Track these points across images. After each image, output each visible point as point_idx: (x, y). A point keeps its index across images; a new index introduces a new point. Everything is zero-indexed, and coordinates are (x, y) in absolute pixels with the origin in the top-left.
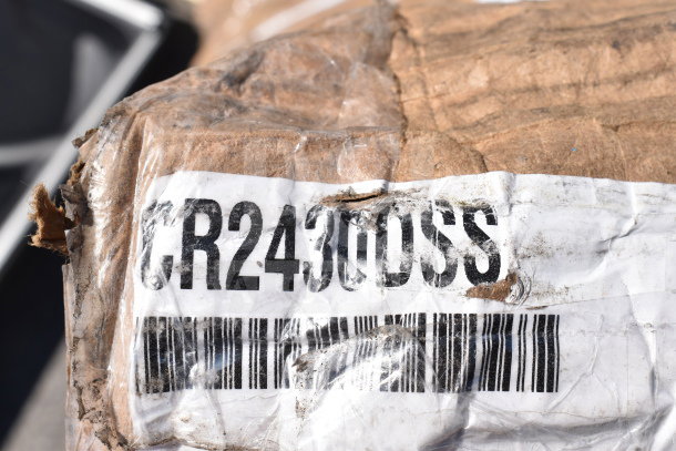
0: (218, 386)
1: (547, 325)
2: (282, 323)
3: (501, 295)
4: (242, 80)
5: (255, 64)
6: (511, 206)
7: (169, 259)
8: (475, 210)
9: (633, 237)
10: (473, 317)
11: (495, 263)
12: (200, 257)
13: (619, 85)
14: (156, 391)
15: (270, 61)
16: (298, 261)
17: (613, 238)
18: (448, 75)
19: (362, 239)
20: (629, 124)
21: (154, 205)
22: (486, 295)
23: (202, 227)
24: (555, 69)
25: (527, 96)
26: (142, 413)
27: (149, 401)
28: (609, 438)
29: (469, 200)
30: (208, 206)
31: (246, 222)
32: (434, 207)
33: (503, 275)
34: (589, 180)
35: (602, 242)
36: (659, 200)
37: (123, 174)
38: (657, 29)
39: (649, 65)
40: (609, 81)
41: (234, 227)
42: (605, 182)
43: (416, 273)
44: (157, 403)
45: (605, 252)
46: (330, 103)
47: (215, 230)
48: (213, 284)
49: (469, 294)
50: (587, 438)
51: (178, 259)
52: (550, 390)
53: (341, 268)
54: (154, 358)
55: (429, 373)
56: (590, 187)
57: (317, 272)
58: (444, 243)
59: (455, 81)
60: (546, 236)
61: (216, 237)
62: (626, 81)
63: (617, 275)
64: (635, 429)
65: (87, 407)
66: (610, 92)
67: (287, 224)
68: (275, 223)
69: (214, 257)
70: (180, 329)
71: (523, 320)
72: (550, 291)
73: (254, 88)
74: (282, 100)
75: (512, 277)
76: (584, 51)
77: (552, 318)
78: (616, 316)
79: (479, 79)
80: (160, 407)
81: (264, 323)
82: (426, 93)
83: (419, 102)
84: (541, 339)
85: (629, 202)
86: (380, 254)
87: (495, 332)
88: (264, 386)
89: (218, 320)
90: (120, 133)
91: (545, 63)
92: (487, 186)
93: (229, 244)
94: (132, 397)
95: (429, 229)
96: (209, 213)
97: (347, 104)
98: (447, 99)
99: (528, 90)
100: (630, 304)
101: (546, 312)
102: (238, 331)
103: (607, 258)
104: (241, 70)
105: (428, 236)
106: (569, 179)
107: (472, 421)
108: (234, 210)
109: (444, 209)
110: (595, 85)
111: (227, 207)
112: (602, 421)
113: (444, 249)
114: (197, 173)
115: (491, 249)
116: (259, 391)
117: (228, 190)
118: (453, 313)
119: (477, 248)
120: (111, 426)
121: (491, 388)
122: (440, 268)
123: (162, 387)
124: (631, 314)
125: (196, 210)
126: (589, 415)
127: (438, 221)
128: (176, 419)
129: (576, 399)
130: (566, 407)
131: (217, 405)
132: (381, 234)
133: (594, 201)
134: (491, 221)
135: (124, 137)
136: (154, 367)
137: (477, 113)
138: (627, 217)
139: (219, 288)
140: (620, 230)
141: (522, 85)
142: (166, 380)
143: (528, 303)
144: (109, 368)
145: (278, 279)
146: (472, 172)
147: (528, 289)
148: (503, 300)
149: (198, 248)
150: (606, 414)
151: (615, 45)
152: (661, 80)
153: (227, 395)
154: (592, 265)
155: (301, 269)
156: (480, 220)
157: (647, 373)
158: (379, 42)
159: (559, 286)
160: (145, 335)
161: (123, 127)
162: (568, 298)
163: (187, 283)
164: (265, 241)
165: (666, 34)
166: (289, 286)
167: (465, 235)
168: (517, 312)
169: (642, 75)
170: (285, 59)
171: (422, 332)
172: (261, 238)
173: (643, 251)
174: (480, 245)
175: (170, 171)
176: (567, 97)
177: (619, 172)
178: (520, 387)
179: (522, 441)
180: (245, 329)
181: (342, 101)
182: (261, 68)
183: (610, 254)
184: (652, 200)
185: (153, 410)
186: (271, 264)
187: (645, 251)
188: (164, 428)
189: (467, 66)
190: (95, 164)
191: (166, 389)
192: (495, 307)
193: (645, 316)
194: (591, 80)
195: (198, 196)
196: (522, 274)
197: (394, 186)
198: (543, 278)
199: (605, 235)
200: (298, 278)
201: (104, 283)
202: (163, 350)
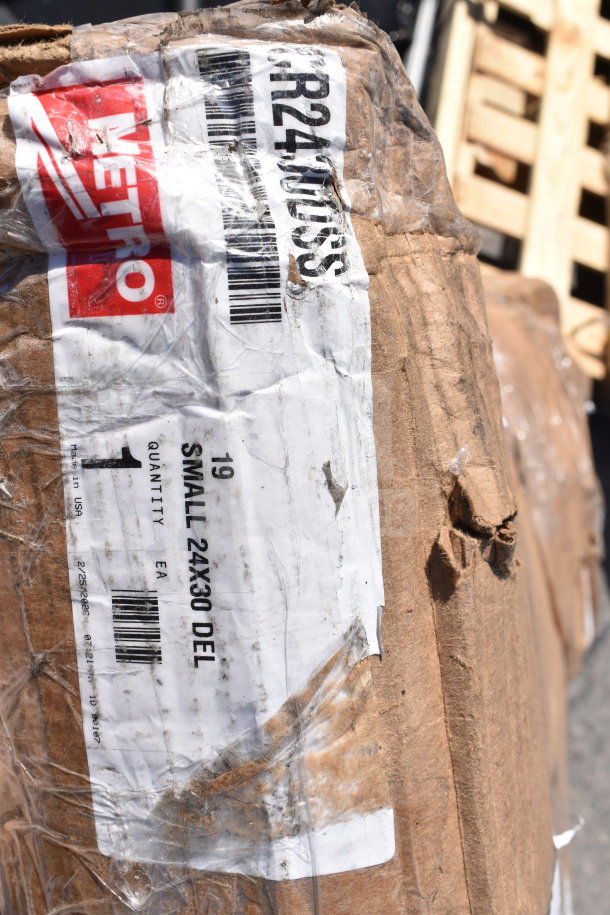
0: (207, 104)
1: (274, 314)
2: (253, 143)
3: (292, 278)
4: (407, 123)
5: (421, 133)
6: (348, 285)
7: (289, 65)
8: (343, 261)
9: (336, 376)
10: (276, 258)
11: (312, 273)
12: (292, 86)
13: (434, 382)
14: (200, 63)
15: (423, 145)
16: (294, 151)
17: (334, 361)
18: (430, 267)
19: (312, 193)
20: (407, 380)
21: (322, 55)
22: (291, 268)
23: (312, 86)
24: (441, 339)
25: (419, 316)
26: (184, 55)
27: (193, 59)
28: (200, 371)
29: (348, 258)
30: (325, 90)
31: (317, 115)
32: (342, 236)
33: (306, 278)
34: (370, 343)
35: (331, 352)
36: (362, 394)
37: (339, 35)
38: (477, 411)
39: (450, 404)
40: (436, 376)
41: (314, 107)
42: (369, 354)
43: (299, 223)
44: (192, 65)
45: (324, 356)
46: (397, 187)
47: (310, 95)
48: (275, 95)
49: (291, 256)
50: (199, 354)
51: (290, 71)
52: (232, 319)
53: (293, 178)
54: (222, 59)
55: (237, 231)
56: (365, 342)
57: (288, 163)
58: (320, 240)
59: (425, 271)
60: (332, 309)
61: (306, 96)
62: (438, 387)
63: (311, 365)
64: (209, 389)
65: (186, 19)
66: (428, 375)
67: (318, 143)
68: (318, 135)
69: (291, 95)
70: (244, 75)
71: (276, 296)
72: (297, 315)
73: (402, 131)
74: (395, 151)
75: (304, 284)
76: (456, 359)
77: (279, 316)
78: (285, 364)
79: (428, 287)
80: (189, 67)
81: (253, 131)
82: (415, 252)
83: (407, 247)
84: (265, 310)
85: (358, 372)
86: (306, 202)
87: (268, 275)
88: (210, 134)
89: (251, 101)
90: (365, 33)
91: (444, 331)
92: (358, 271)
93: (301, 104)
94: (196, 47)
95: (326, 232)
96: (321, 90)
97: (399, 198)
98: (412, 266)
99: (424, 318)
100: (293, 375)
101: (283, 312)
102: (245, 114)
103: (320, 357)
104: (414, 122)
105: (322, 231)
106: (369, 327)
107: (208, 266)
108: (324, 107)
109: (340, 242)
110: (432, 365)
111: (326, 102)
112: (213, 360)
113: (315, 241)
114: (345, 82)
115: (320, 271)
116: (206, 131)
117: (336, 102)
118: (277, 246)
119: (320, 262)
120: (173, 36)
121: (230, 277)
122: (304, 238)
123: (203, 66)
124: (286, 376)
125: (322, 82)
126: (217, 348)
127: (332, 238)
128: (182, 78)
129: (226, 339)
130: (222, 332)
131: (195, 104)
132: (320, 204)
133: (357, 345)
134: (338, 272)
135: (363, 36)
136: (216, 60)
137: (404, 282)
138: (349, 370)
139: (273, 99)
140: (339, 365)
141: (427, 315)
142: (208, 69)
143: (288, 298)
144: (210, 35)
145: (282, 138)
146: (365, 265)
147: (297, 297)
148: (289, 279)
149: (298, 83)
150: (219, 362)
151: (462, 381)
152: (441, 411)
153: (202, 110)
154: (315, 346)
155: (290, 154)
156: (337, 265)
157: (248, 388)
158: (448, 226)
159: (300, 321)
160: (237, 52)
161: (369, 35)
162: (293, 328)
163: (273, 78)
164: (306, 129)
165: (474, 417)
166: (278, 146)
167: (327, 255)
168: (282, 290)
169: (443, 397)
170: (428, 156)
171: (263, 227)
172: (308, 126)
173: (327, 384)
174: (321, 264)
175: (345, 65)
176: (423, 345)
177: (377, 368)
178: (233, 298)
179: (194, 307)
180: (248, 119)
181: (400, 194)
182: (418, 138)
183: (323, 360)
184: (361, 388)
185: (186, 61)
186: (291, 133)
187: (327, 385)
188: (174, 70)
189: (437, 281)
190: (344, 17)
191: (201, 70)
192: (284, 274)
193: (286, 386)
194: (436, 362)
195: (330, 83)
196: (307, 292)
197: (348, 215)
198: (304, 309)
199: (336, 354)
200: (285, 153)
201: (267, 28)
202: (228, 66)
